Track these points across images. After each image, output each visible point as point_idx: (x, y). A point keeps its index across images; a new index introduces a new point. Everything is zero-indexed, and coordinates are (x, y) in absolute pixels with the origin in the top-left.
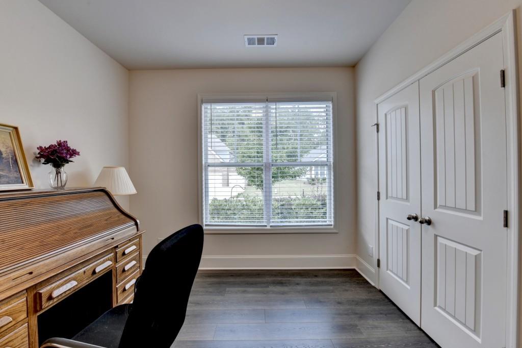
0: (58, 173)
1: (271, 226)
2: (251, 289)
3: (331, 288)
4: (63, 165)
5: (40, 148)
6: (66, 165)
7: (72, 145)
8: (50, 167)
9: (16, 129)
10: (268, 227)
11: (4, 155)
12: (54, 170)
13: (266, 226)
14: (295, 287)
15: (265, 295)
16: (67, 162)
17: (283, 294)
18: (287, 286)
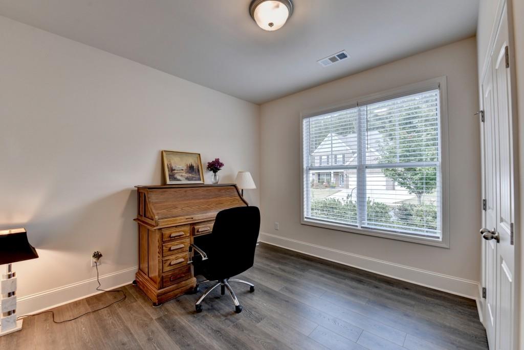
0: (215, 175)
1: (362, 227)
2: (328, 276)
3: (413, 303)
4: (217, 171)
5: (209, 163)
6: (219, 171)
7: (221, 161)
8: (212, 172)
9: (199, 154)
10: (359, 228)
11: (195, 168)
12: (214, 174)
13: (357, 226)
14: (371, 288)
15: (336, 283)
16: (219, 170)
17: (353, 288)
18: (364, 285)
